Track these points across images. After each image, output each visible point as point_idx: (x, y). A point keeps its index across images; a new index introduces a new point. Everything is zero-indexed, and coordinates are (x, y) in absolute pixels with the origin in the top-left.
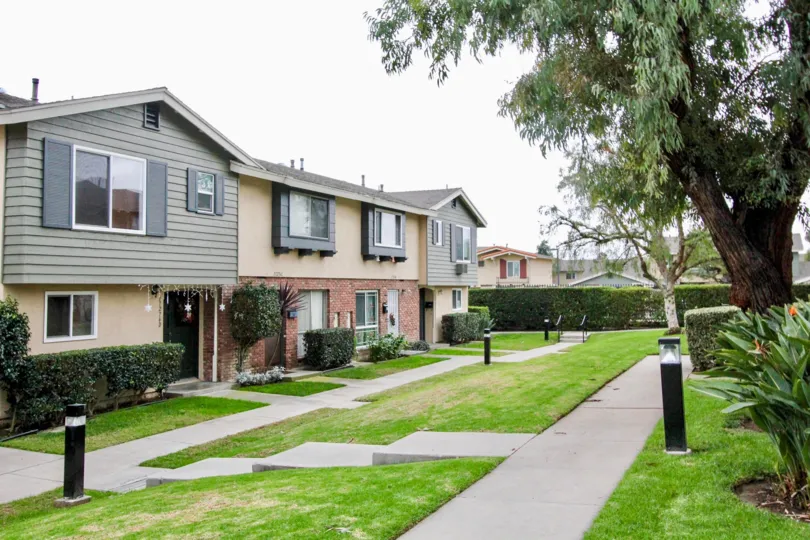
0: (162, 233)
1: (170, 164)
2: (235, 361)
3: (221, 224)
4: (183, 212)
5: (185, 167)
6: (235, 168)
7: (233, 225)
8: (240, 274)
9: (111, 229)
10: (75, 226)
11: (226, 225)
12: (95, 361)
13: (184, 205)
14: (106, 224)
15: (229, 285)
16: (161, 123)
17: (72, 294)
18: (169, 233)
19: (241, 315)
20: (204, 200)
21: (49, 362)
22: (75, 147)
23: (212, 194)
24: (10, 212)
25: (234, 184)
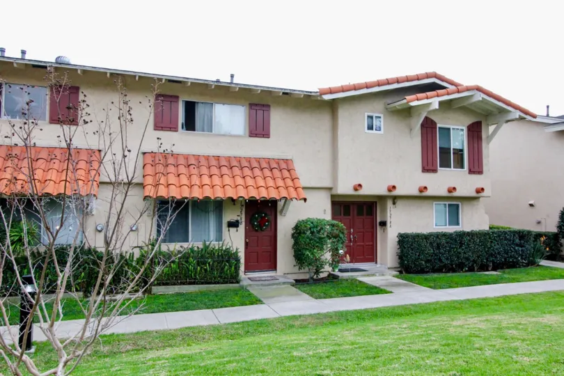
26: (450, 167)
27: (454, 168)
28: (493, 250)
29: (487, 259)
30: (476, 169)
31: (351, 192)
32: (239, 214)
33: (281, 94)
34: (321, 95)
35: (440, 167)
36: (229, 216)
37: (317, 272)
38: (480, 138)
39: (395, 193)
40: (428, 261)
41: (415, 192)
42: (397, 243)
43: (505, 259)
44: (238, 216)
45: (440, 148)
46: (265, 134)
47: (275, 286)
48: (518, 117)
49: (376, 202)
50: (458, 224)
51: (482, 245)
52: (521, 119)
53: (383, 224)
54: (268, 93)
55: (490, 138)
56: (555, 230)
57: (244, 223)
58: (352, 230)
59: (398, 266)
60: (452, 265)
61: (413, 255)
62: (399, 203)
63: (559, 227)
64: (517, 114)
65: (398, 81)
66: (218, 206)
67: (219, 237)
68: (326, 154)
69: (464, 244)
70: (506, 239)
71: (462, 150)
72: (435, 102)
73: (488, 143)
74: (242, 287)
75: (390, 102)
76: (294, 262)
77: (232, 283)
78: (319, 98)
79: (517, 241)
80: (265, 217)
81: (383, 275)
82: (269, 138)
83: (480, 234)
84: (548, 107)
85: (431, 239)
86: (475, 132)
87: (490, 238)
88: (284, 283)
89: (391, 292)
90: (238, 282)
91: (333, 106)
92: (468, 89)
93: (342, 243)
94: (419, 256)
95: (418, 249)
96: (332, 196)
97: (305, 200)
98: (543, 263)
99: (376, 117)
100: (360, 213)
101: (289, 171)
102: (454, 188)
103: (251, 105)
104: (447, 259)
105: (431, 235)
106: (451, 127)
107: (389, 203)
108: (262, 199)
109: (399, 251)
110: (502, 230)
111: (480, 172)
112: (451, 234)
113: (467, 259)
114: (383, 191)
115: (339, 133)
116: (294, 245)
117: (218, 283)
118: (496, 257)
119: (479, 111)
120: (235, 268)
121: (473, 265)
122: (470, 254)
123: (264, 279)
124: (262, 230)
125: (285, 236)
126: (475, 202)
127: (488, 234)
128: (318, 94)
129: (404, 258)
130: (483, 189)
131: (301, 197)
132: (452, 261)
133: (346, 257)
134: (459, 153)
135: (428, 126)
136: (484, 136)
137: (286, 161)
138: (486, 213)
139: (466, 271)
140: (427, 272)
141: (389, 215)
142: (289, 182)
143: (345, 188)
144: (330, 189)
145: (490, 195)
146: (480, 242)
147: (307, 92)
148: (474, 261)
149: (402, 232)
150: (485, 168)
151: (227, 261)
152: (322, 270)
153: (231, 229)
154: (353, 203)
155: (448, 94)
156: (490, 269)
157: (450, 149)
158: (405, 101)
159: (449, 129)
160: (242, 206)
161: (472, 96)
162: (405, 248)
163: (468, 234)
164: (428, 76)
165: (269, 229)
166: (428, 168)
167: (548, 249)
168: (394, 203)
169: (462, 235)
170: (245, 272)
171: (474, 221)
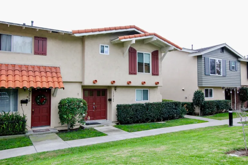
0: (225, 75)
1: (226, 60)
2: (240, 105)
3: (237, 73)
4: (229, 71)
5: (229, 60)
6: (240, 59)
7: (239, 73)
8: (242, 85)
9: (216, 75)
10: (210, 75)
11: (238, 73)
12: (216, 102)
13: (229, 69)
14: (215, 74)
15: (238, 87)
16: (224, 51)
17: (209, 89)
18: (227, 75)
19: (243, 94)
20: (233, 67)
21: (209, 102)
22: (210, 58)
23: (235, 66)
24: (199, 72)
25: (239, 63)
26: (143, 72)
27: (145, 72)
28: (163, 112)
29: (160, 116)
30: (156, 73)
31: (92, 84)
32: (28, 96)
33: (51, 32)
34: (73, 34)
35: (138, 72)
36: (21, 97)
37: (72, 126)
38: (157, 59)
39: (115, 84)
40: (131, 118)
41: (126, 84)
42: (116, 110)
43: (168, 115)
44: (28, 97)
45: (138, 63)
46: (44, 53)
47: (46, 135)
48: (173, 49)
49: (107, 89)
50: (147, 99)
51: (157, 109)
52: (175, 50)
53: (110, 100)
54: (46, 31)
55: (162, 58)
56: (192, 101)
57: (31, 101)
58: (94, 103)
59: (117, 120)
60: (143, 119)
61: (124, 115)
62: (118, 89)
63: (194, 100)
64: (173, 47)
65: (115, 29)
66: (15, 92)
67: (16, 109)
68: (79, 65)
69: (149, 109)
70: (169, 106)
71: (149, 64)
72: (134, 40)
73: (161, 61)
74: (26, 136)
75: (112, 39)
76: (60, 121)
77: (21, 134)
78: (73, 35)
79: (174, 107)
80: (44, 97)
81: (108, 126)
82: (46, 55)
83: (157, 104)
84: (192, 45)
85: (133, 107)
86: (155, 55)
87: (161, 106)
88: (52, 132)
89: (107, 135)
90: (24, 133)
91: (82, 40)
92: (150, 35)
93: (84, 110)
94: (126, 115)
95: (126, 112)
96: (83, 86)
97: (64, 88)
98: (186, 116)
99: (106, 46)
100: (99, 95)
101: (56, 73)
102: (145, 82)
103: (36, 38)
104: (141, 117)
105: (133, 105)
106: (144, 53)
107: (113, 90)
108: (38, 88)
109: (117, 113)
110: (167, 102)
111: (158, 75)
112: (143, 105)
113: (151, 116)
114: (109, 84)
115: (85, 54)
116: (59, 112)
117: (11, 135)
118: (164, 115)
119: (157, 46)
120: (22, 126)
121: (153, 119)
122: (152, 113)
123: (42, 131)
124: (42, 104)
125: (55, 107)
126: (155, 89)
127: (161, 104)
128: (72, 33)
129: (119, 117)
130: (158, 83)
131: (61, 87)
132: (143, 117)
133: (88, 117)
134: (147, 65)
135: (132, 52)
136: (159, 57)
137: (56, 68)
138: (161, 94)
139: (150, 122)
140: (131, 123)
141: (113, 96)
142: (55, 79)
143: (88, 82)
144: (81, 82)
145: (162, 86)
146: (156, 108)
147: (66, 32)
148: (154, 117)
149: (119, 104)
150: (160, 73)
151: (17, 122)
152: (74, 125)
153: (22, 104)
154: (95, 90)
155: (140, 36)
156: (162, 120)
157: (143, 63)
158: (118, 39)
159: (143, 54)
160: (30, 91)
161: (152, 38)
162: (119, 112)
163: (151, 104)
164: (131, 27)
165: (46, 104)
166: (132, 72)
167: (187, 110)
168: (115, 90)
169: (148, 105)
170: (31, 127)
171: (155, 98)
